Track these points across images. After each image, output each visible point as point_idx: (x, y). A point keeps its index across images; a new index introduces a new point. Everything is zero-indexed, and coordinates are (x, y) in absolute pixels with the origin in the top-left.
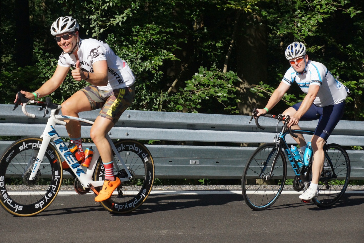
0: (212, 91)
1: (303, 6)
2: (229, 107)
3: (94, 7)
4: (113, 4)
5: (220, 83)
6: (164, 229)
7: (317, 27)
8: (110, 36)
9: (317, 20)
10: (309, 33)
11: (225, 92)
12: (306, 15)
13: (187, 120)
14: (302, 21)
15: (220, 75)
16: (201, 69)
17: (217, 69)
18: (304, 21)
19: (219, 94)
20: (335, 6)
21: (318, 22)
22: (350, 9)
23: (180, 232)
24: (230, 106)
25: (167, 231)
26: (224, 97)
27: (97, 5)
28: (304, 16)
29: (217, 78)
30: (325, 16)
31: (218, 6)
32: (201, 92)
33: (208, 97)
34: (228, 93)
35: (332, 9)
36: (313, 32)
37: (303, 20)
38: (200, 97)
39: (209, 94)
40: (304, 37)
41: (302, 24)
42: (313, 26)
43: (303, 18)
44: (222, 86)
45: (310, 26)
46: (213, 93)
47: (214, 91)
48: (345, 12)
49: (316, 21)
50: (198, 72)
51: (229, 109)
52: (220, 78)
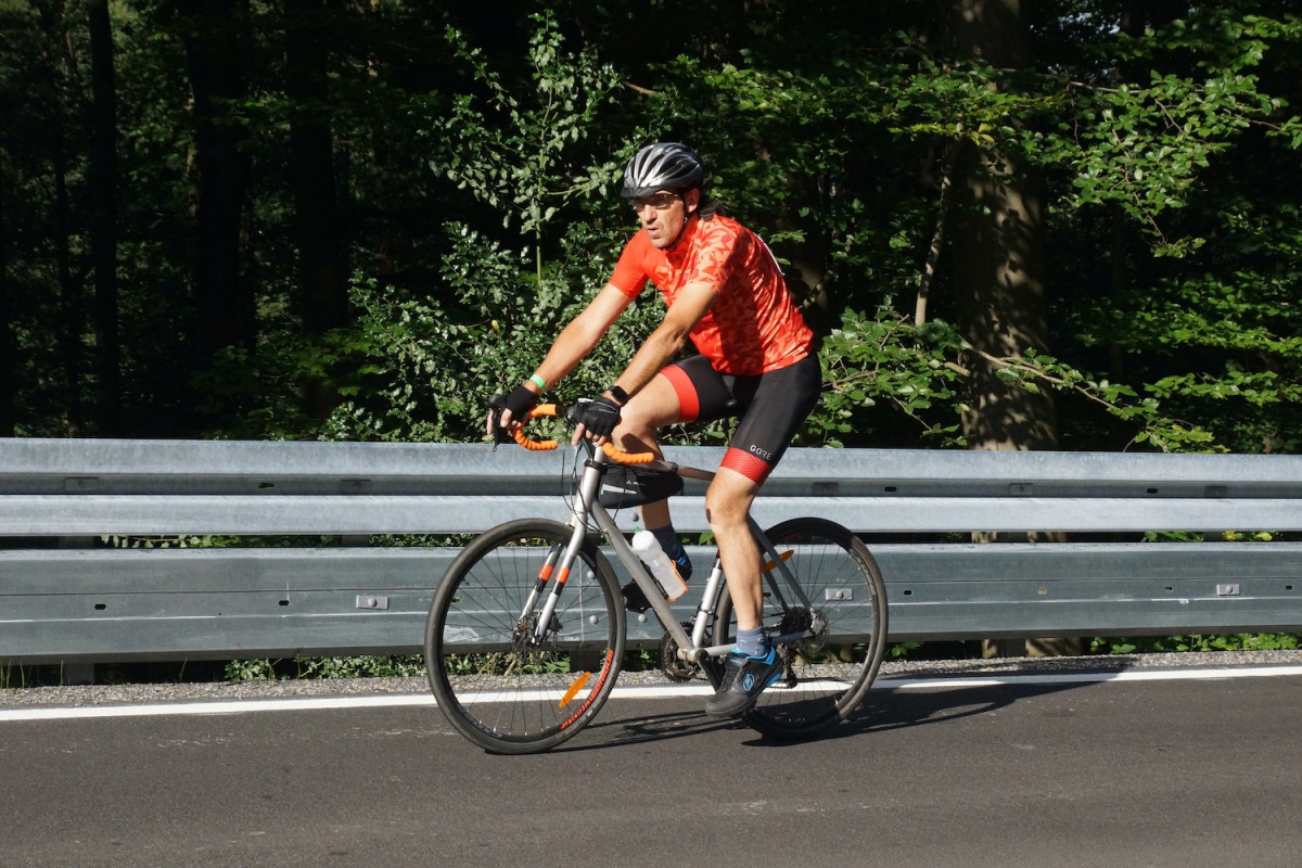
0: (883, 381)
1: (1146, 120)
2: (937, 429)
3: (525, 144)
4: (580, 133)
5: (907, 357)
6: (756, 797)
7: (1192, 180)
8: (575, 227)
9: (1192, 159)
10: (1169, 201)
11: (922, 381)
12: (1156, 145)
13: (812, 469)
14: (1146, 164)
15: (908, 333)
16: (848, 315)
17: (897, 316)
18: (1151, 165)
19: (907, 390)
20: (1245, 116)
21: (1194, 166)
22: (1289, 124)
23: (804, 804)
24: (939, 425)
25: (764, 803)
26: (922, 397)
27: (532, 138)
28: (1151, 150)
29: (897, 344)
30: (1215, 147)
31: (892, 130)
32: (850, 385)
33: (873, 398)
34: (930, 387)
35: (1234, 124)
36: (1181, 195)
37: (1149, 162)
38: (847, 401)
39: (874, 390)
40: (1155, 212)
41: (1147, 174)
42: (1179, 177)
43: (1150, 154)
44: (914, 365)
45: (1171, 179)
46: (888, 387)
47: (891, 380)
48: (1276, 134)
49: (1189, 164)
50: (840, 326)
51: (936, 434)
52: (908, 341)
